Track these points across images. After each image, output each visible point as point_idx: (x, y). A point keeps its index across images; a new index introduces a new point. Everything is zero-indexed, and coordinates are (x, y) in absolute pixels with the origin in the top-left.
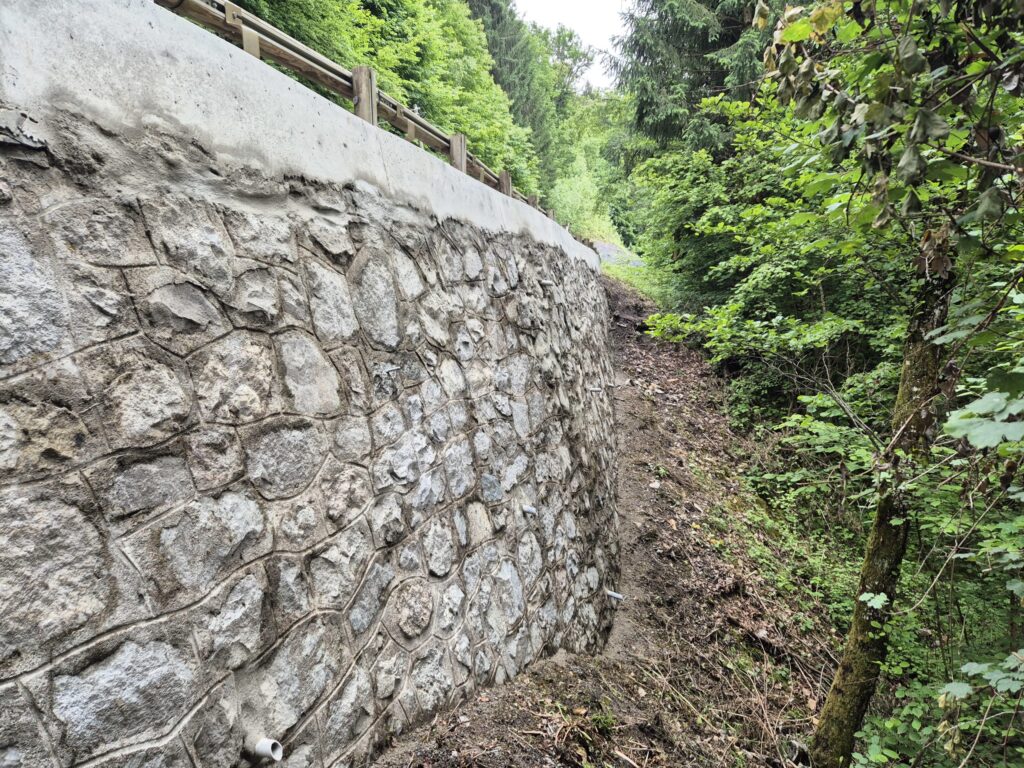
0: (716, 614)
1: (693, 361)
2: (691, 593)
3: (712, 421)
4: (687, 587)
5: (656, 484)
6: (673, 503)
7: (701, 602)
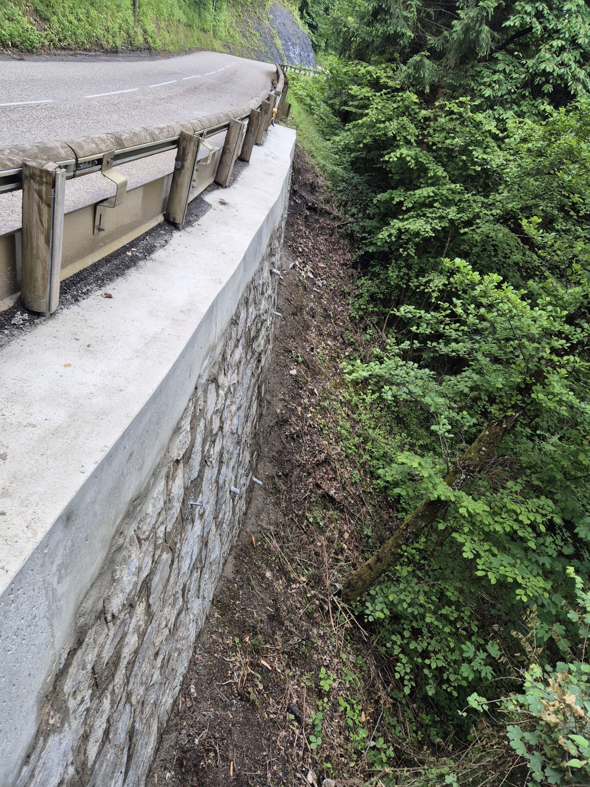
0: (310, 480)
1: (340, 249)
2: (299, 466)
3: (339, 309)
4: (298, 461)
5: (294, 372)
6: (301, 388)
7: (304, 472)
